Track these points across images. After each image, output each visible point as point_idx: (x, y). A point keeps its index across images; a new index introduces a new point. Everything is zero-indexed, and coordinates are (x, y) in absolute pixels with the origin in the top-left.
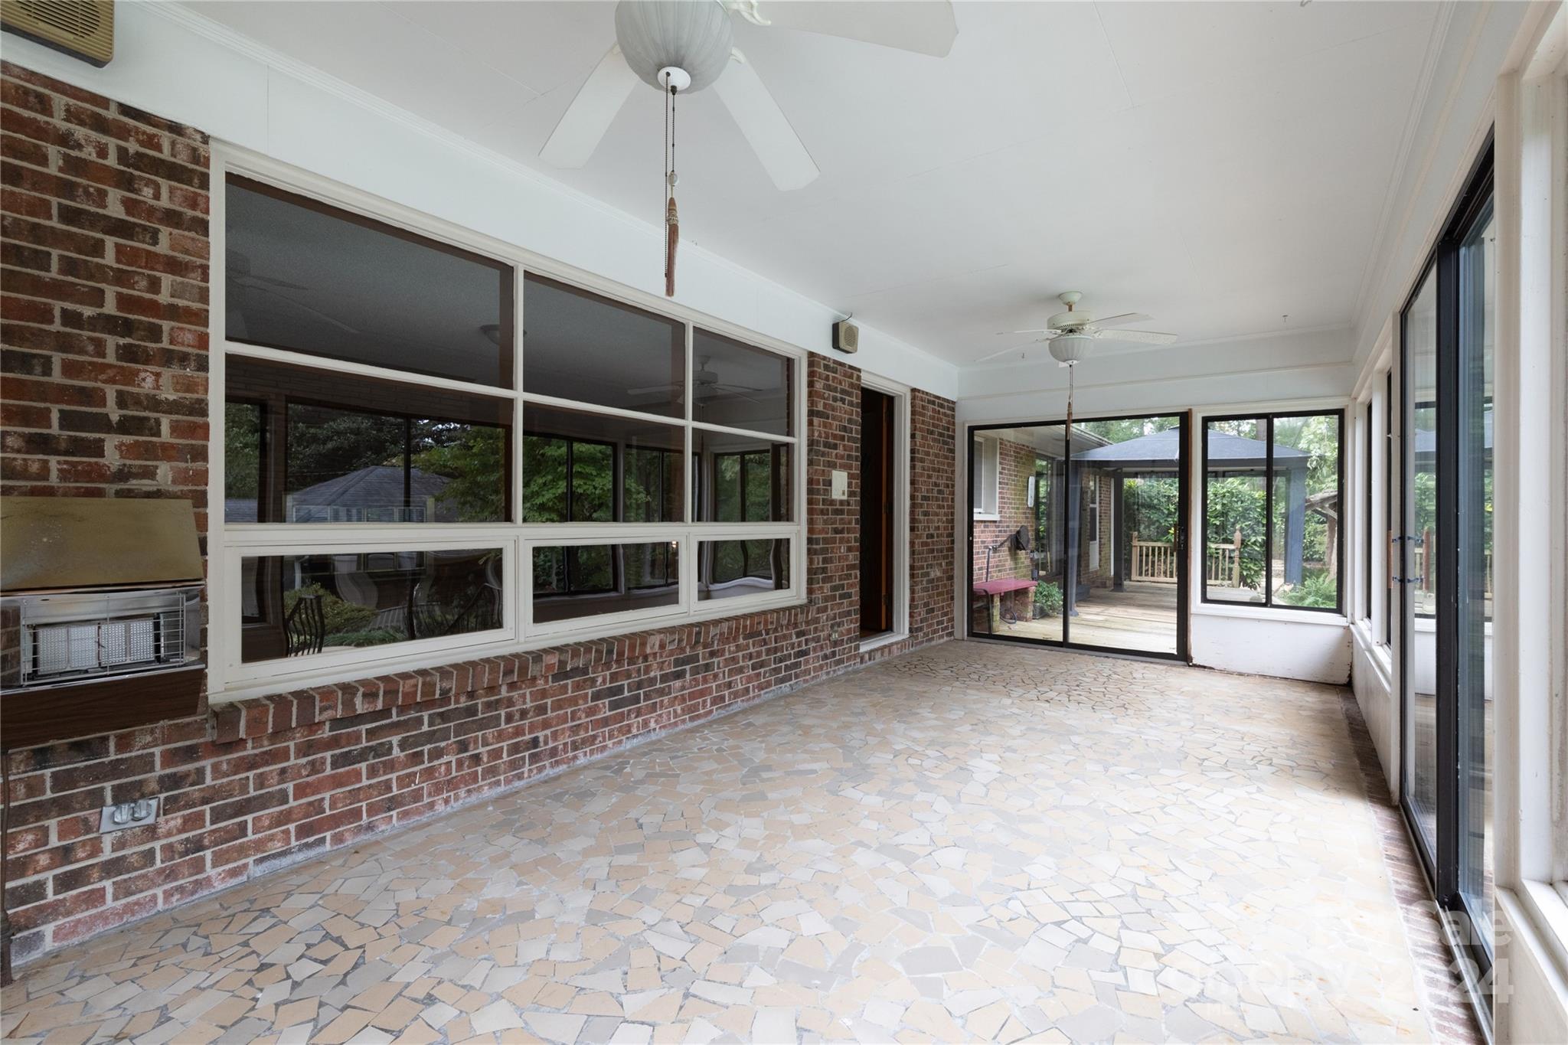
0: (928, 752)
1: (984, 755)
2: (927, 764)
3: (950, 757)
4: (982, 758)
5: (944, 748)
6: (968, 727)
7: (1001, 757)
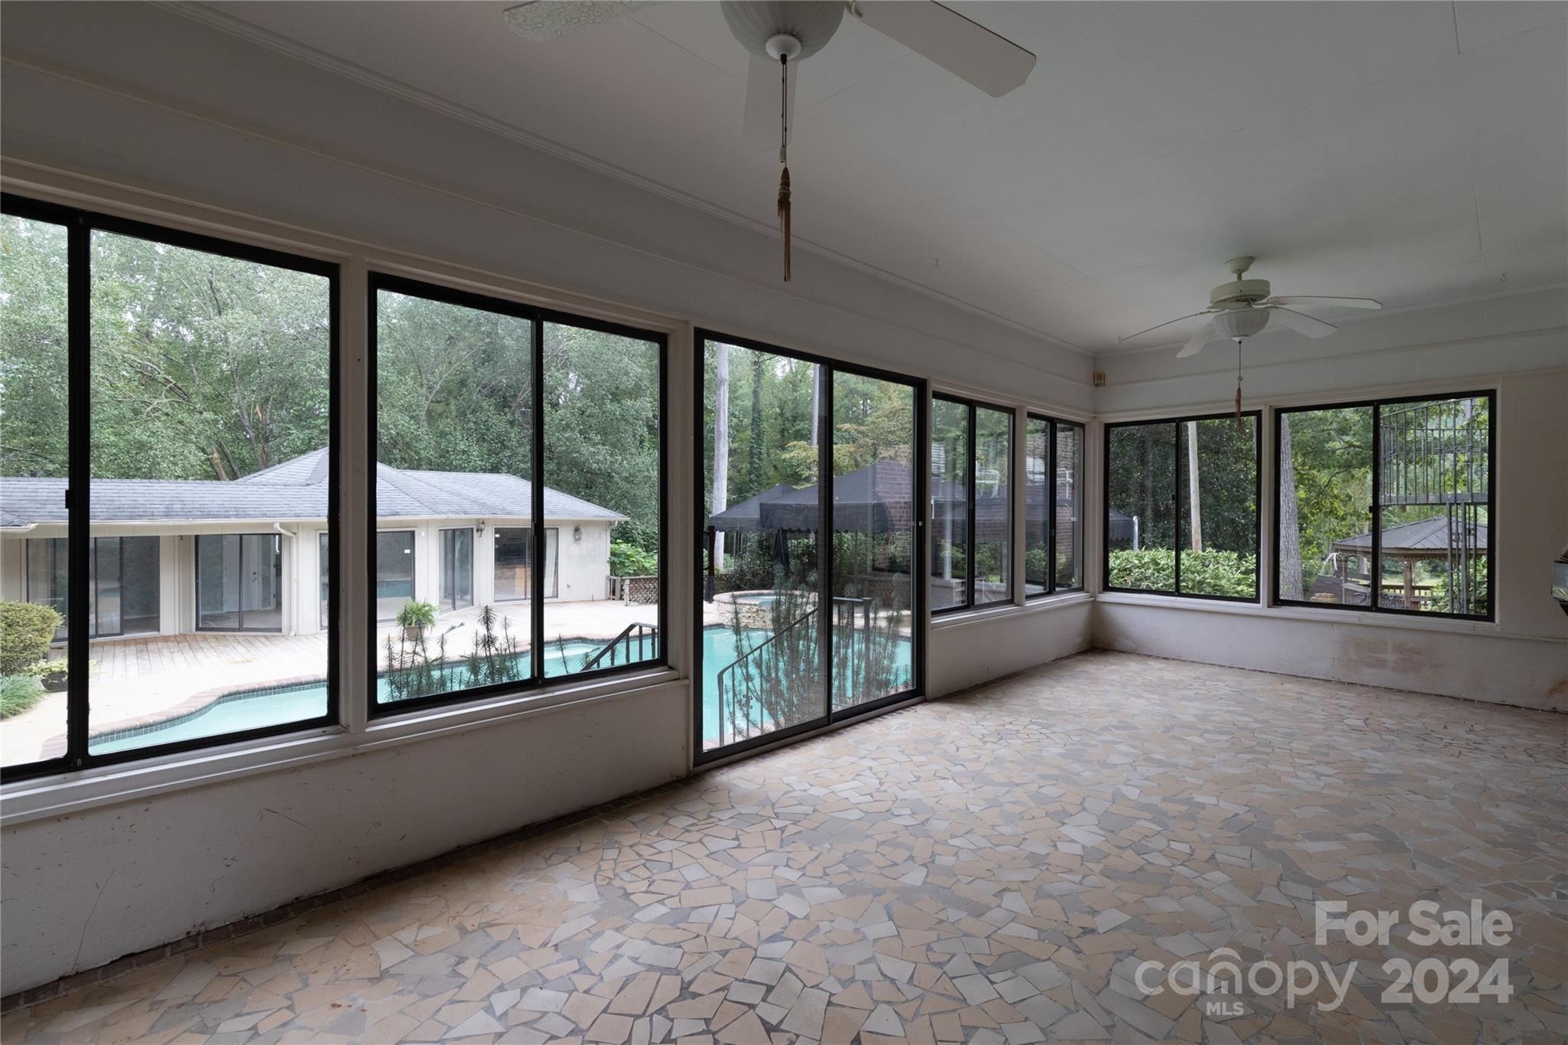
0: (1165, 862)
1: (1080, 852)
2: (1160, 843)
3: (1129, 852)
4: (1084, 847)
5: (1142, 869)
6: (1104, 921)
7: (1056, 846)
